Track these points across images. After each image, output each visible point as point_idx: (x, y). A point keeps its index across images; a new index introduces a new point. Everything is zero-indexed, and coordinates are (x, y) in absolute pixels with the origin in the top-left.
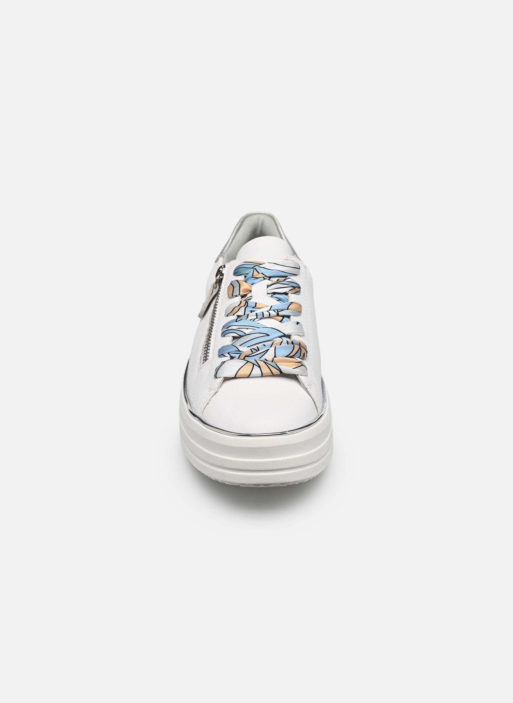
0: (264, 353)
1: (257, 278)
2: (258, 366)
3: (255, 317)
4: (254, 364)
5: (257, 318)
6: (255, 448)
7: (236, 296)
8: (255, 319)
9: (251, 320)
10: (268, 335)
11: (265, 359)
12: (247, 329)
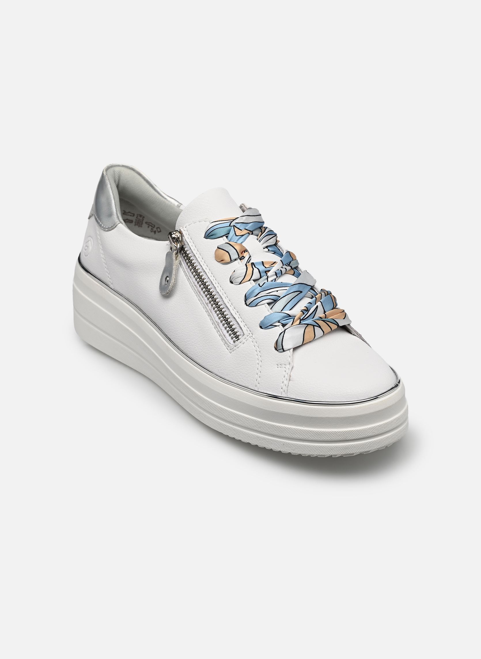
0: (315, 311)
1: (243, 235)
2: (318, 326)
3: (275, 277)
4: (314, 326)
5: (277, 277)
6: (382, 410)
7: (235, 260)
8: (275, 279)
9: (272, 281)
10: (301, 292)
11: (320, 317)
12: (277, 291)
